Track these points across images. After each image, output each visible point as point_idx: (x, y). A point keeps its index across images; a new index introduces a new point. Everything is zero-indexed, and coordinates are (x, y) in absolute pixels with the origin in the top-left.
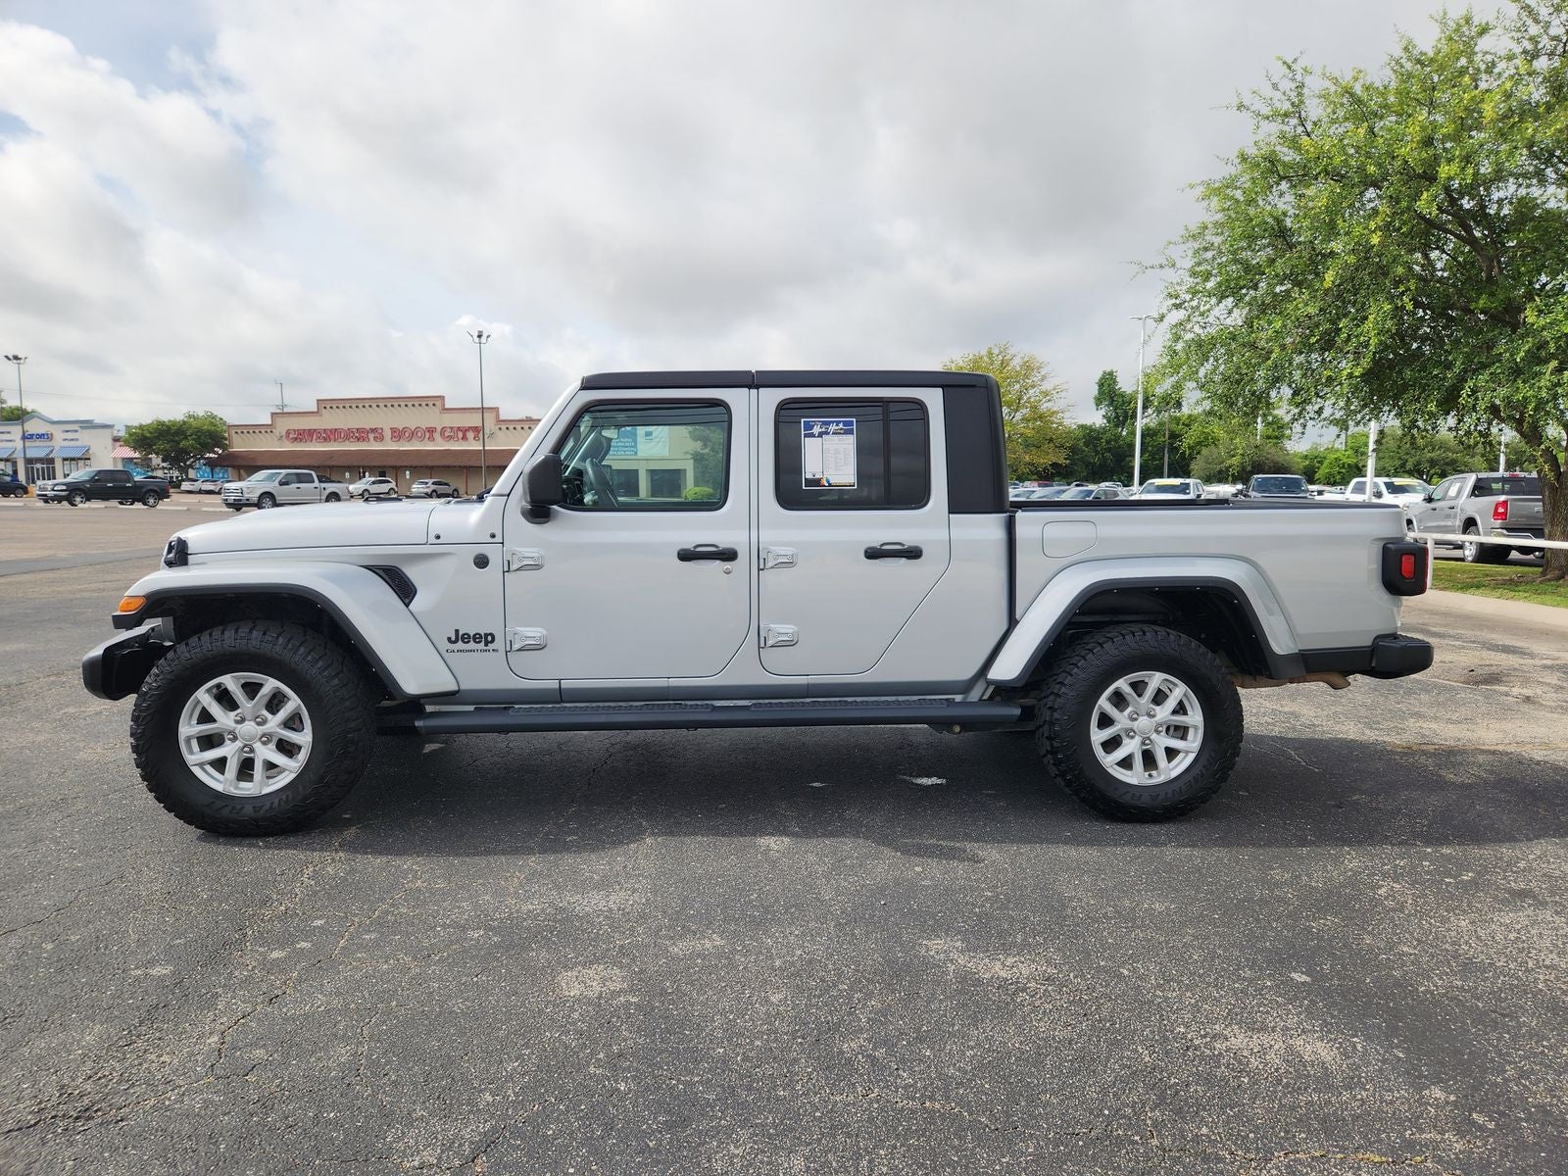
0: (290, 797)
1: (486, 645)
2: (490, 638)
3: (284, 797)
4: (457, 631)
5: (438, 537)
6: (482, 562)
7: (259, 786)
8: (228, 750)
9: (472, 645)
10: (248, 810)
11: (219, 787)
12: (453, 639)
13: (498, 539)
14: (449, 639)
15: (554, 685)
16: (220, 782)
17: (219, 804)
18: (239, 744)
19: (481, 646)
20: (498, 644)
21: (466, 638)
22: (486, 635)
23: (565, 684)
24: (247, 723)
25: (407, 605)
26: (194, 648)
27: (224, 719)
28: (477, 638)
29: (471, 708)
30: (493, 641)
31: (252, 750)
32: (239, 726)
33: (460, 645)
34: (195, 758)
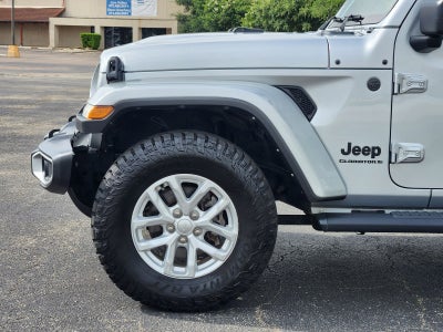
0: (220, 280)
1: (373, 157)
2: (376, 151)
3: (215, 280)
4: (349, 144)
5: (338, 62)
6: (374, 85)
7: (193, 271)
8: (168, 239)
9: (361, 157)
10: (186, 290)
11: (161, 270)
12: (346, 150)
13: (389, 65)
14: (343, 151)
15: (426, 193)
16: (162, 266)
17: (163, 284)
18: (176, 235)
19: (369, 158)
20: (384, 156)
21: (356, 151)
22: (374, 148)
23: (436, 193)
24: (184, 217)
25: (309, 120)
26: (150, 151)
27: (166, 213)
28: (366, 151)
29: (349, 211)
30: (378, 154)
31: (187, 241)
32: (178, 220)
33: (351, 156)
34: (143, 245)
